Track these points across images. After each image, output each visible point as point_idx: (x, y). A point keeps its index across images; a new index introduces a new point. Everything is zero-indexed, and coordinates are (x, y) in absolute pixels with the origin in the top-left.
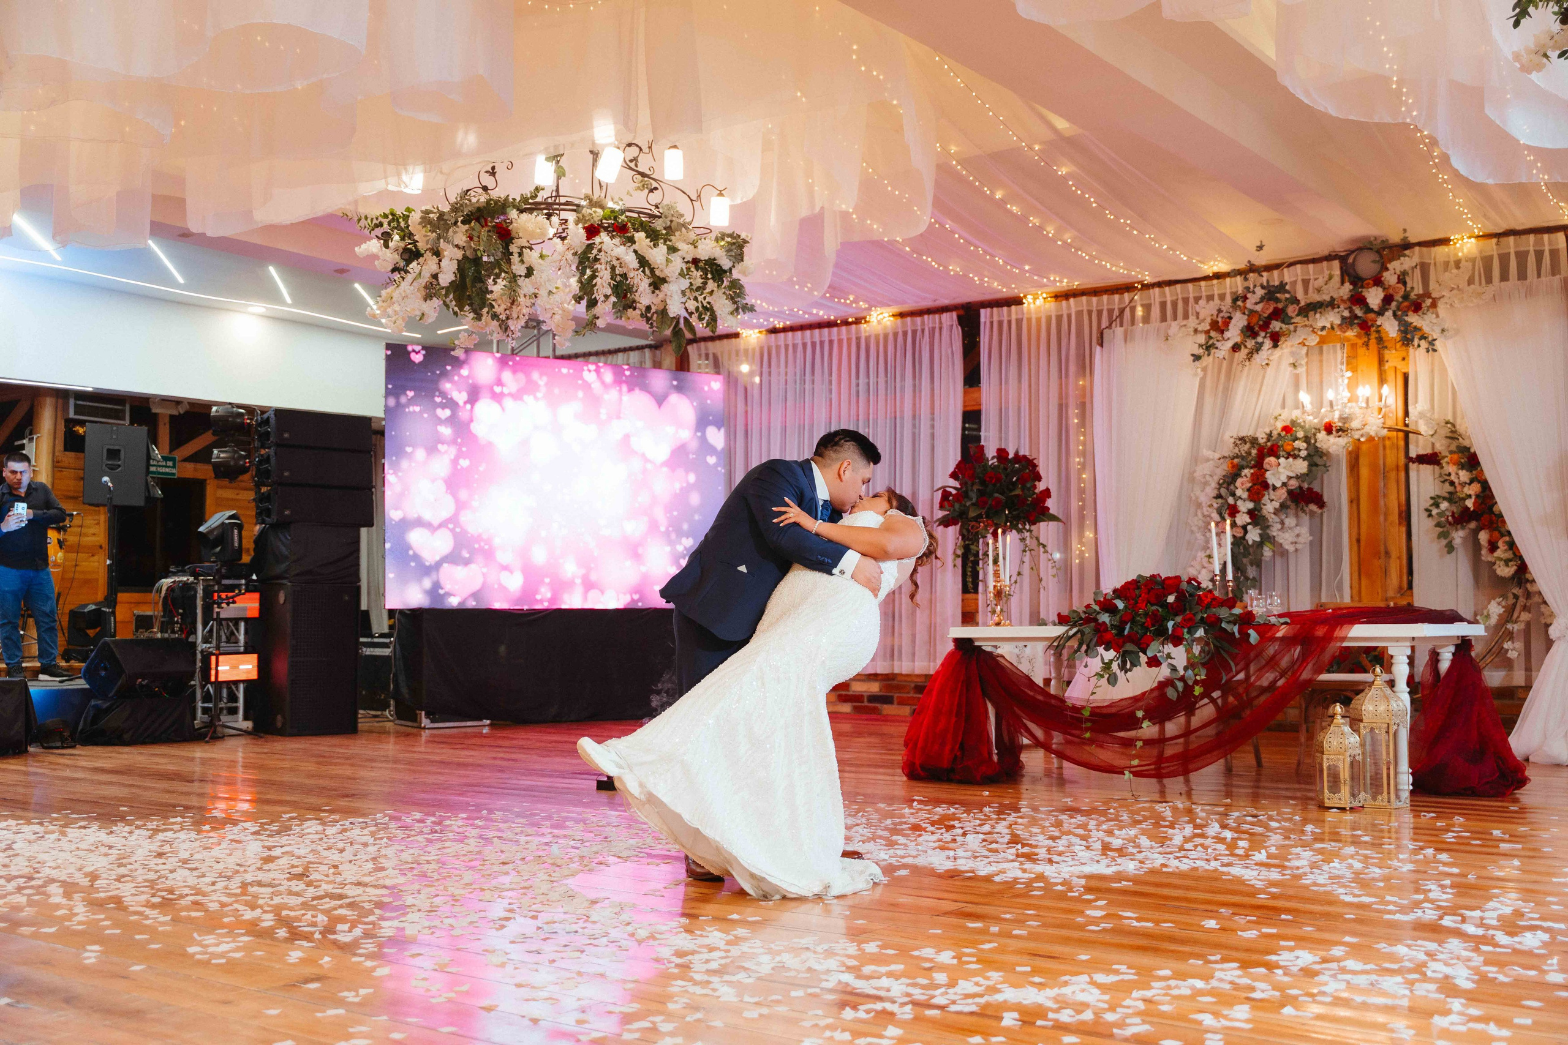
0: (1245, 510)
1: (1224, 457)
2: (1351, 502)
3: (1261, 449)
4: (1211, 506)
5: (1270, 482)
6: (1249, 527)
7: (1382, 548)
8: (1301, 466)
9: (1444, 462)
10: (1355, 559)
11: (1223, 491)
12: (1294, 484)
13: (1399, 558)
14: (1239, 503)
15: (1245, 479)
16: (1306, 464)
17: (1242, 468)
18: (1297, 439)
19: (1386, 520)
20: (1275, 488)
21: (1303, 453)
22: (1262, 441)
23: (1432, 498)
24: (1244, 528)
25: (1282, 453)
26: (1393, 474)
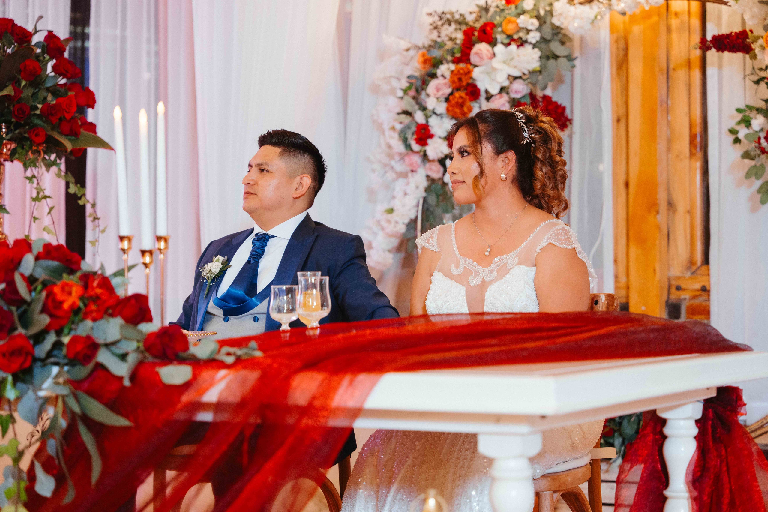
0: (442, 133)
1: (418, 48)
2: (618, 121)
3: (469, 33)
4: (393, 128)
5: (482, 85)
7: (662, 197)
8: (530, 59)
9: (756, 46)
10: (622, 215)
11: (408, 104)
12: (519, 87)
13: (690, 212)
14: (433, 122)
15: (442, 81)
16: (537, 53)
17: (437, 63)
18: (523, 13)
19: (669, 149)
20: (489, 97)
21: (534, 37)
22: (470, 18)
23: (739, 110)
25: (500, 37)
26: (681, 75)
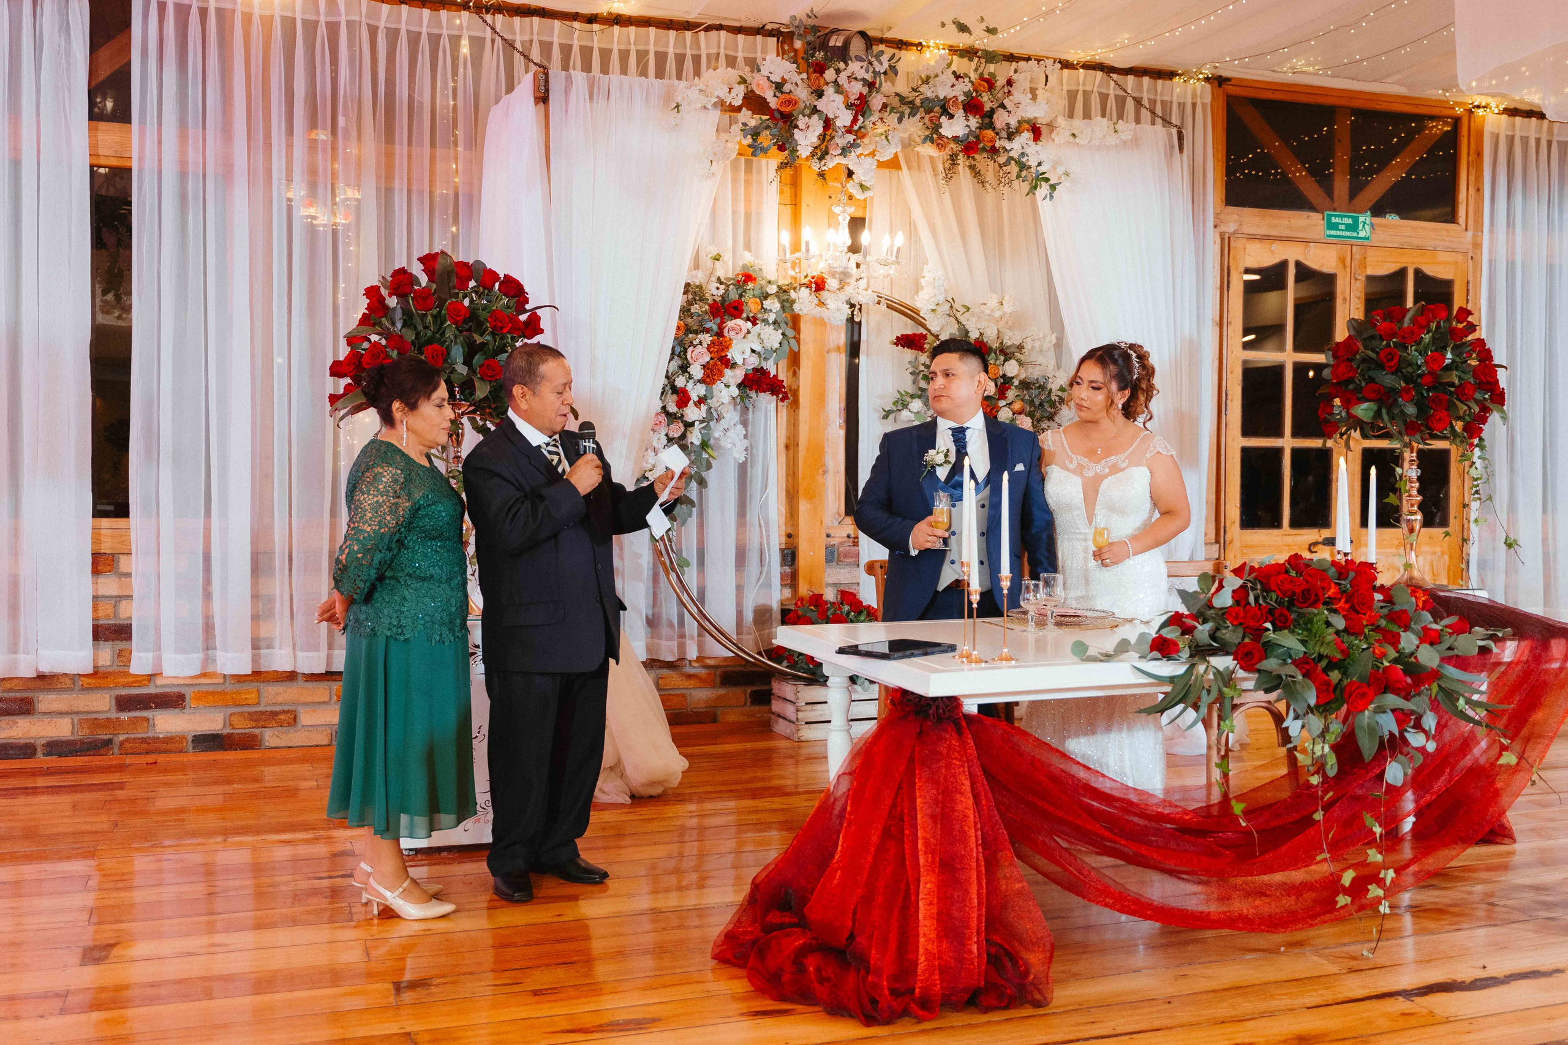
0: (696, 399)
3: (717, 306)
5: (729, 357)
6: (697, 423)
8: (773, 337)
12: (753, 362)
14: (690, 386)
15: (699, 349)
16: (779, 333)
17: (691, 331)
18: (766, 296)
20: (733, 366)
21: (772, 318)
22: (715, 293)
24: (689, 425)
25: (747, 315)
